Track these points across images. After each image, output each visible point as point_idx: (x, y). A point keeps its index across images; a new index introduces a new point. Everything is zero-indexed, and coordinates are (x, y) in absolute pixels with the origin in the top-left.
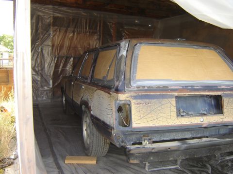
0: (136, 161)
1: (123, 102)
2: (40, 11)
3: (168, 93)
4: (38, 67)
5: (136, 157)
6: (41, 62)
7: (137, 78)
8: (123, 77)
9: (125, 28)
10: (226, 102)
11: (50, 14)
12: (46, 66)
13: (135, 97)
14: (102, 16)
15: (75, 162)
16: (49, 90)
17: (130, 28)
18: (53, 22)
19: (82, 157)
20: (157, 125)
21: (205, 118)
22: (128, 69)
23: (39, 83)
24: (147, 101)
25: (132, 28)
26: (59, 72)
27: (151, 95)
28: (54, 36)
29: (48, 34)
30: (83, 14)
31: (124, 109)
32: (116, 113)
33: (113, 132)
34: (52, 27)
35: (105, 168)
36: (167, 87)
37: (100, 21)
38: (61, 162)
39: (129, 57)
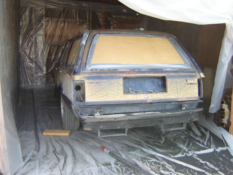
0: (88, 129)
1: (79, 82)
2: (32, 3)
3: (117, 75)
4: (32, 55)
5: (89, 126)
6: (35, 50)
7: (92, 63)
8: (80, 62)
9: (114, 17)
10: (169, 82)
11: (42, 6)
12: (40, 54)
13: (89, 78)
14: (91, 6)
15: (51, 134)
16: (43, 76)
17: (118, 17)
18: (45, 13)
19: (58, 130)
20: (106, 100)
21: (149, 95)
22: (85, 56)
23: (34, 70)
24: (98, 81)
25: (120, 17)
26: (52, 59)
27: (102, 76)
28: (46, 26)
29: (40, 24)
30: (74, 5)
31: (81, 87)
32: (74, 90)
33: (72, 106)
34: (44, 18)
35: (74, 139)
36: (117, 70)
37: (90, 11)
38: (40, 134)
39: (88, 45)
